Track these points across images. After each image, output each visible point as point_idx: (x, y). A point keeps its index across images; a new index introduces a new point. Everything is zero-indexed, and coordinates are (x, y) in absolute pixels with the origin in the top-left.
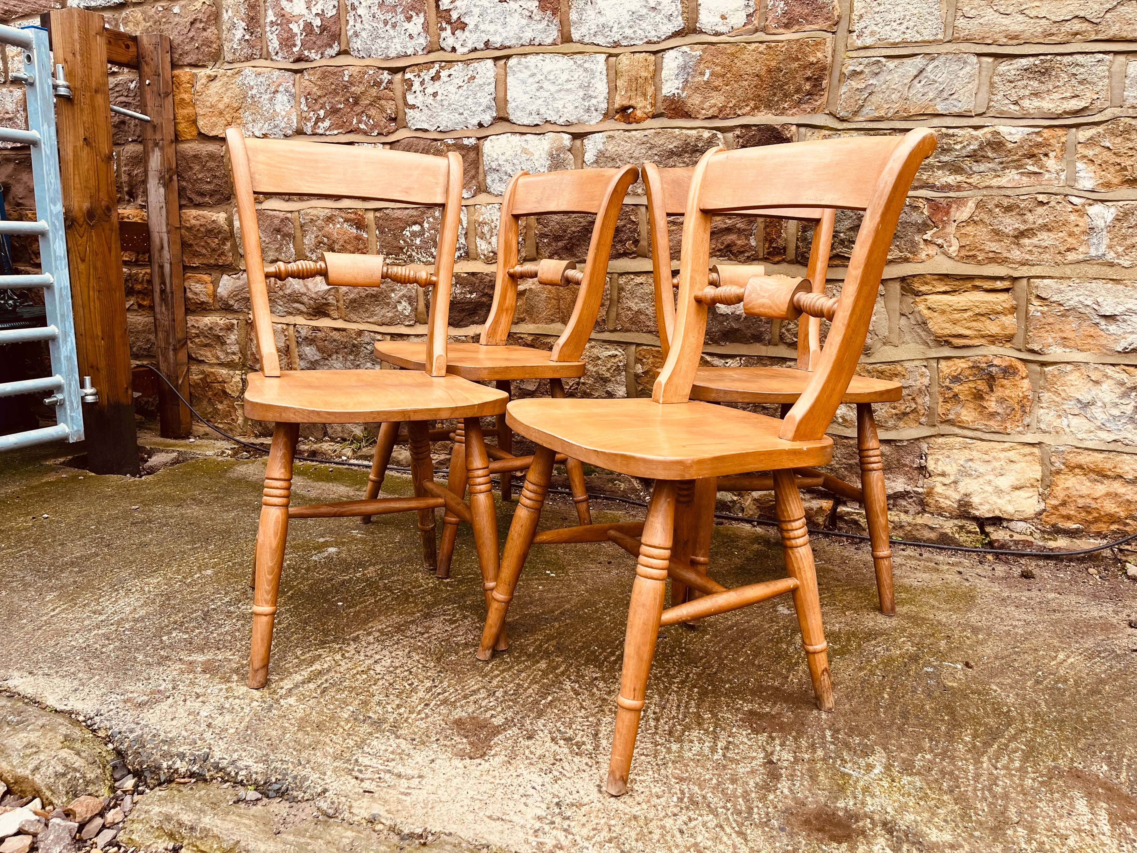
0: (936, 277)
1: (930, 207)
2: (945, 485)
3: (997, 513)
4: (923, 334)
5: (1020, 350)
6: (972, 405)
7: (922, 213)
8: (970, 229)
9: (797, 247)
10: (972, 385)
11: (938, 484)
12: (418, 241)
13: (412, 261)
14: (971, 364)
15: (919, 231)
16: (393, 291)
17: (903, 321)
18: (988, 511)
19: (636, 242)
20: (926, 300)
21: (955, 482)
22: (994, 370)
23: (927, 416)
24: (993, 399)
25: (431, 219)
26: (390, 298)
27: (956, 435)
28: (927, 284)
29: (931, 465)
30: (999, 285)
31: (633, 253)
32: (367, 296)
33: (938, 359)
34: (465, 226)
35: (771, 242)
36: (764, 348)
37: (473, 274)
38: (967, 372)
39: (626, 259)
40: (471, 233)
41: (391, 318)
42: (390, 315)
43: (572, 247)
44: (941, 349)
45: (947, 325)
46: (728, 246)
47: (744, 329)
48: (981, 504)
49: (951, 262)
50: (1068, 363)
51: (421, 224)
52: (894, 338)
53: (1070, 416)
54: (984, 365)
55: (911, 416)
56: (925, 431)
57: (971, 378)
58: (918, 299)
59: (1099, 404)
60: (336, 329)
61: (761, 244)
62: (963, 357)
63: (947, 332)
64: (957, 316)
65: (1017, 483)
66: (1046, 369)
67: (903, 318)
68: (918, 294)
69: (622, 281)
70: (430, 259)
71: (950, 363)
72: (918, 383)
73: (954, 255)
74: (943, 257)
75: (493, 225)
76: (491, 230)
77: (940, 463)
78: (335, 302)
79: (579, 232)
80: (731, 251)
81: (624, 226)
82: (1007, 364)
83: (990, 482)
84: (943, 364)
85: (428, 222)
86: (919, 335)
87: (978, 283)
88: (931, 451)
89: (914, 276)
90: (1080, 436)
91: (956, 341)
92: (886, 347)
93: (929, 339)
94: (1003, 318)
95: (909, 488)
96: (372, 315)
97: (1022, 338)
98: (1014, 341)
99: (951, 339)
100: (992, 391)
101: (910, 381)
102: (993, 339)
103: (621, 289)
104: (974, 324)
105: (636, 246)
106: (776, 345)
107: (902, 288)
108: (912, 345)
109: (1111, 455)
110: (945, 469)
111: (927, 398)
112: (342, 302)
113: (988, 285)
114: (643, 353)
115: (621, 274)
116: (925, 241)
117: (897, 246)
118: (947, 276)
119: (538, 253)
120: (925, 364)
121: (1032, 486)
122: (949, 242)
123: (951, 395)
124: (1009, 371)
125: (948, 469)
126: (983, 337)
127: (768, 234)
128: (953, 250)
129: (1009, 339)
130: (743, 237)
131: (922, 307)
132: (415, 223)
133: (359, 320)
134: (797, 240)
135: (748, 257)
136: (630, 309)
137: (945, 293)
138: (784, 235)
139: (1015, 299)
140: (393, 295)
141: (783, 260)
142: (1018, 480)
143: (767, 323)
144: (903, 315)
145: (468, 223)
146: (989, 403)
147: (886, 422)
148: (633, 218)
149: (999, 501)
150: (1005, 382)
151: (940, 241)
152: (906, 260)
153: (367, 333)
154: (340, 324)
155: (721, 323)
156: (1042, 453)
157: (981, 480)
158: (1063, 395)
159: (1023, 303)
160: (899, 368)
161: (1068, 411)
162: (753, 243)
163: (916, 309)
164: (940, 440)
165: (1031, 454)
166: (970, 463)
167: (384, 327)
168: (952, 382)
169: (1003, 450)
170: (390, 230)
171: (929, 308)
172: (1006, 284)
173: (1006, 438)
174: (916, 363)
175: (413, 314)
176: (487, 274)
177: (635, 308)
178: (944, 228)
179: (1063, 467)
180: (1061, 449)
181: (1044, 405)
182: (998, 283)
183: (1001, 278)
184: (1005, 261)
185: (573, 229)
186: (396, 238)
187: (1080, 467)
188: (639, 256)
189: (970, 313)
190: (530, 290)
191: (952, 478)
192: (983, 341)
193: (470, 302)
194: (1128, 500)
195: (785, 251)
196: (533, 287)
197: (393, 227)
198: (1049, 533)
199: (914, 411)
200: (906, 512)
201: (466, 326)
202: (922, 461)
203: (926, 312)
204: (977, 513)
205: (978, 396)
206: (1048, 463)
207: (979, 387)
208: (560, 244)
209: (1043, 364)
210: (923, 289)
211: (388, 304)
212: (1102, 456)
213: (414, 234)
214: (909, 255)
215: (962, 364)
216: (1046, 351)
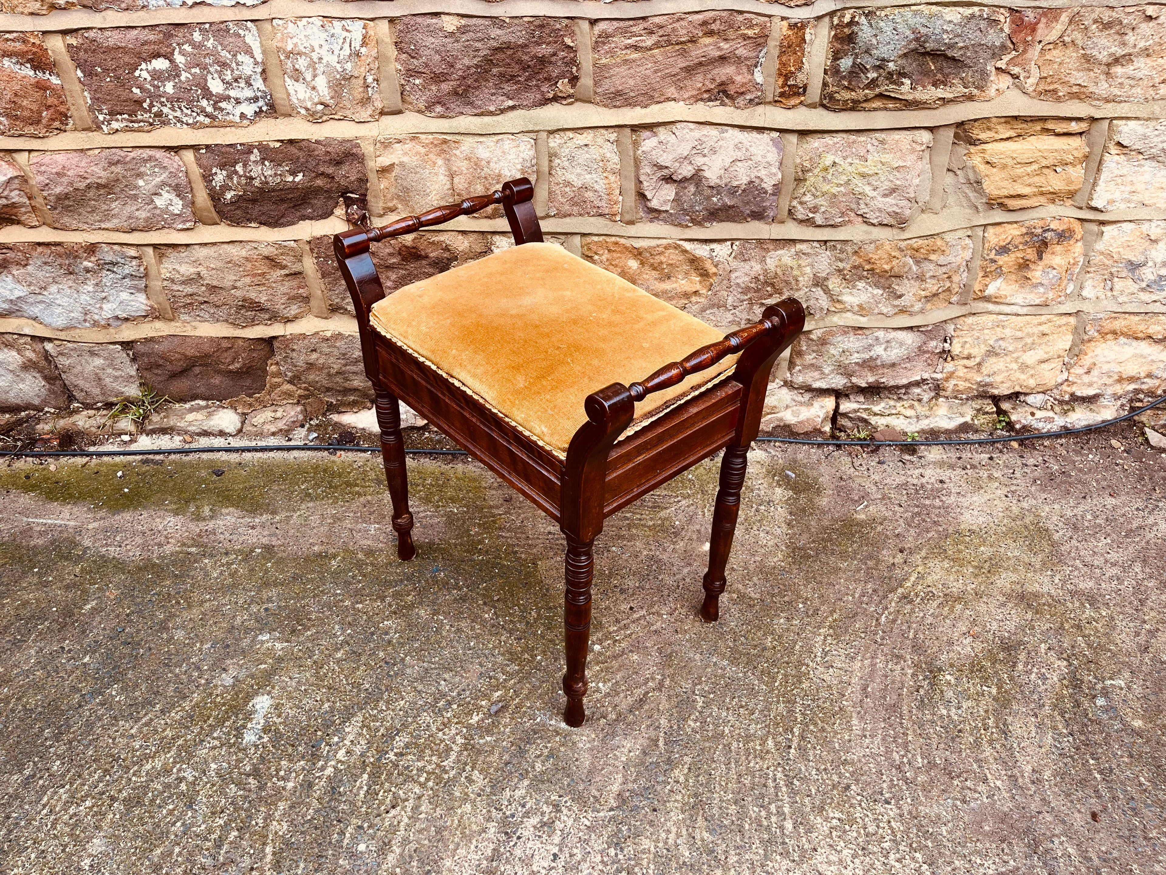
0: (1003, 120)
1: (1013, 22)
2: (967, 367)
3: (1017, 389)
4: (972, 195)
5: (1081, 208)
6: (1013, 277)
7: (1002, 30)
8: (1056, 54)
9: (825, 84)
10: (1020, 255)
11: (959, 368)
12: (169, 88)
13: (165, 123)
14: (1024, 230)
15: (994, 56)
16: (140, 175)
17: (949, 179)
18: (1008, 388)
19: (574, 80)
20: (984, 151)
21: (979, 364)
22: (1049, 235)
23: (961, 294)
24: (1040, 268)
25: (187, 48)
26: (136, 187)
27: (990, 313)
28: (989, 129)
29: (956, 348)
30: (1074, 127)
31: (569, 96)
32: (89, 187)
33: (985, 226)
34: (259, 58)
35: (787, 78)
36: (766, 227)
37: (291, 142)
38: (1017, 241)
39: (556, 105)
40: (274, 71)
41: (147, 220)
42: (143, 214)
43: (466, 91)
44: (992, 212)
45: (1005, 184)
46: (722, 84)
47: (740, 204)
48: (1003, 382)
49: (1025, 98)
50: (1130, 221)
51: (169, 56)
52: (937, 205)
53: (1116, 279)
54: (1039, 231)
55: (941, 296)
56: (955, 311)
57: (1021, 247)
58: (973, 149)
59: (1150, 264)
60: (39, 244)
61: (772, 80)
62: (1016, 222)
63: (1006, 193)
64: (1020, 171)
65: (1046, 356)
66: (1105, 229)
67: (951, 174)
68: (973, 142)
69: (554, 142)
70: (201, 118)
71: (999, 229)
72: (959, 259)
73: (1031, 89)
74: (1017, 92)
75: (315, 56)
76: (312, 65)
77: (968, 346)
78: (25, 200)
79: (477, 66)
80: (725, 92)
81: (555, 54)
82: (1065, 227)
83: (1016, 360)
84: (991, 230)
85: (182, 53)
86: (967, 197)
87: (1050, 125)
88: (959, 333)
89: (975, 120)
90: (1120, 300)
91: (1013, 203)
92: (924, 216)
93: (980, 202)
94: (1070, 169)
95: (926, 376)
96: (107, 216)
97: (1087, 194)
98: (1077, 197)
99: (1006, 201)
100: (1041, 258)
101: (949, 258)
102: (1054, 197)
103: (552, 155)
104: (1036, 179)
105: (573, 86)
106: (783, 222)
107: (956, 136)
108: (956, 209)
109: (1147, 317)
110: (972, 351)
111: (965, 274)
112: (40, 200)
113: (1061, 128)
114: (594, 248)
115: (551, 132)
116: (997, 69)
117: (962, 79)
118: (1016, 118)
119: (403, 101)
120: (969, 233)
121: (1059, 357)
122: (1028, 72)
123: (993, 269)
124: (1064, 236)
125: (974, 351)
126: (1042, 194)
127: (783, 64)
128: (1030, 83)
129: (1071, 195)
130: (745, 70)
131: (977, 161)
132: (157, 55)
133: (85, 227)
134: (826, 72)
135: (751, 100)
136: (568, 184)
137: (1007, 139)
138: (806, 66)
139: (1088, 145)
140: (141, 183)
141: (801, 103)
142: (1046, 353)
143: (773, 195)
144: (948, 170)
145: (264, 52)
146: (1034, 273)
147: (912, 306)
148: (568, 41)
149: (1023, 377)
150: (1058, 248)
151: (1016, 70)
152: (970, 98)
153: (106, 248)
154: (45, 235)
155: (709, 198)
156: (1078, 322)
157: (1008, 359)
158: (1116, 257)
159: (1098, 150)
160: (939, 242)
161: (1115, 274)
162: (759, 77)
163: (969, 163)
164: (970, 320)
165: (1067, 324)
166: (1001, 342)
167: (136, 234)
168: (998, 253)
169: (1040, 324)
170: (106, 70)
171: (988, 163)
172: (1083, 126)
173: (1044, 311)
174: (959, 234)
175: (188, 211)
176: (317, 142)
177: (578, 183)
178: (1025, 51)
179: (1096, 334)
180: (1100, 316)
181: (1092, 269)
182: (1073, 124)
183: (1079, 119)
184: (1090, 96)
185: (466, 61)
186: (123, 83)
187: (1114, 332)
188: (577, 100)
189: (1035, 166)
190: (402, 164)
191: (978, 360)
192: (1042, 200)
193: (294, 188)
194: (1153, 361)
195: (805, 90)
196: (405, 159)
197: (111, 64)
198: (1067, 403)
199: (949, 290)
200: (920, 400)
201: (292, 223)
202: (947, 345)
203: (982, 168)
204: (996, 392)
205: (1024, 265)
206: (1081, 331)
207: (1028, 257)
208: (445, 87)
209: (1103, 223)
210: (983, 136)
211: (135, 197)
212: (1137, 318)
213: (157, 75)
214: (975, 91)
215: (1014, 232)
216: (1110, 208)
